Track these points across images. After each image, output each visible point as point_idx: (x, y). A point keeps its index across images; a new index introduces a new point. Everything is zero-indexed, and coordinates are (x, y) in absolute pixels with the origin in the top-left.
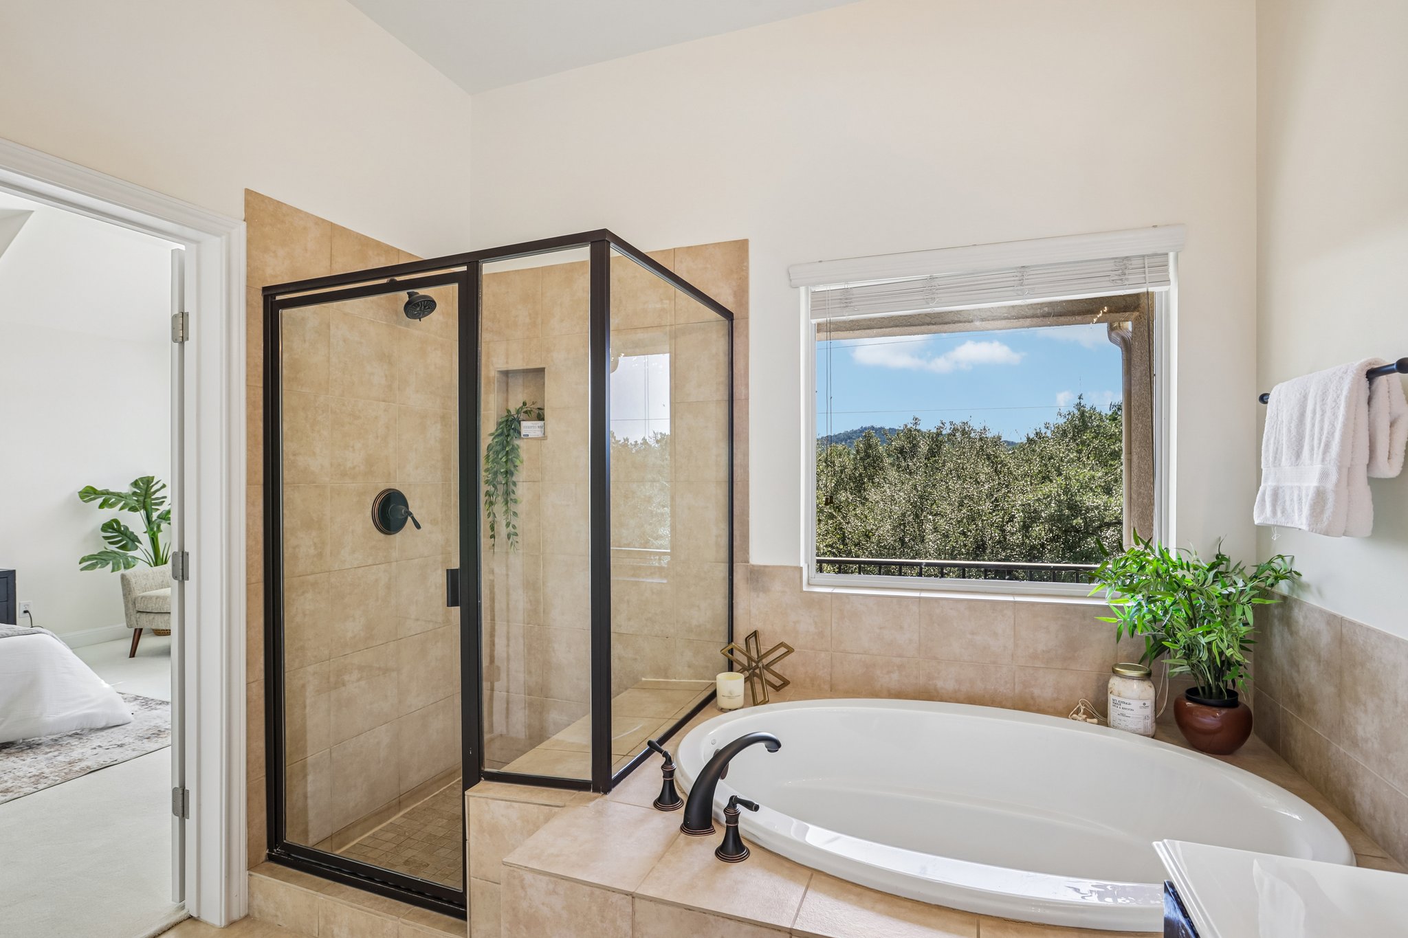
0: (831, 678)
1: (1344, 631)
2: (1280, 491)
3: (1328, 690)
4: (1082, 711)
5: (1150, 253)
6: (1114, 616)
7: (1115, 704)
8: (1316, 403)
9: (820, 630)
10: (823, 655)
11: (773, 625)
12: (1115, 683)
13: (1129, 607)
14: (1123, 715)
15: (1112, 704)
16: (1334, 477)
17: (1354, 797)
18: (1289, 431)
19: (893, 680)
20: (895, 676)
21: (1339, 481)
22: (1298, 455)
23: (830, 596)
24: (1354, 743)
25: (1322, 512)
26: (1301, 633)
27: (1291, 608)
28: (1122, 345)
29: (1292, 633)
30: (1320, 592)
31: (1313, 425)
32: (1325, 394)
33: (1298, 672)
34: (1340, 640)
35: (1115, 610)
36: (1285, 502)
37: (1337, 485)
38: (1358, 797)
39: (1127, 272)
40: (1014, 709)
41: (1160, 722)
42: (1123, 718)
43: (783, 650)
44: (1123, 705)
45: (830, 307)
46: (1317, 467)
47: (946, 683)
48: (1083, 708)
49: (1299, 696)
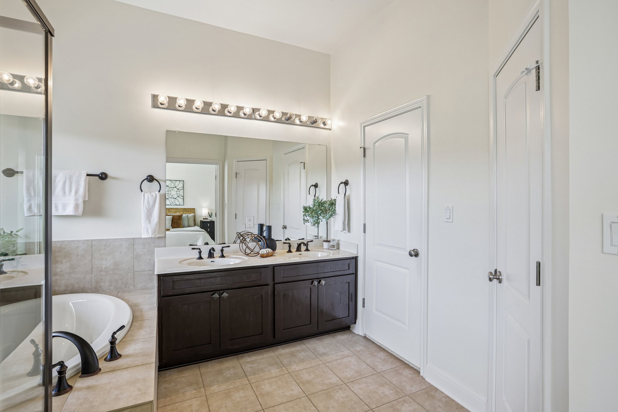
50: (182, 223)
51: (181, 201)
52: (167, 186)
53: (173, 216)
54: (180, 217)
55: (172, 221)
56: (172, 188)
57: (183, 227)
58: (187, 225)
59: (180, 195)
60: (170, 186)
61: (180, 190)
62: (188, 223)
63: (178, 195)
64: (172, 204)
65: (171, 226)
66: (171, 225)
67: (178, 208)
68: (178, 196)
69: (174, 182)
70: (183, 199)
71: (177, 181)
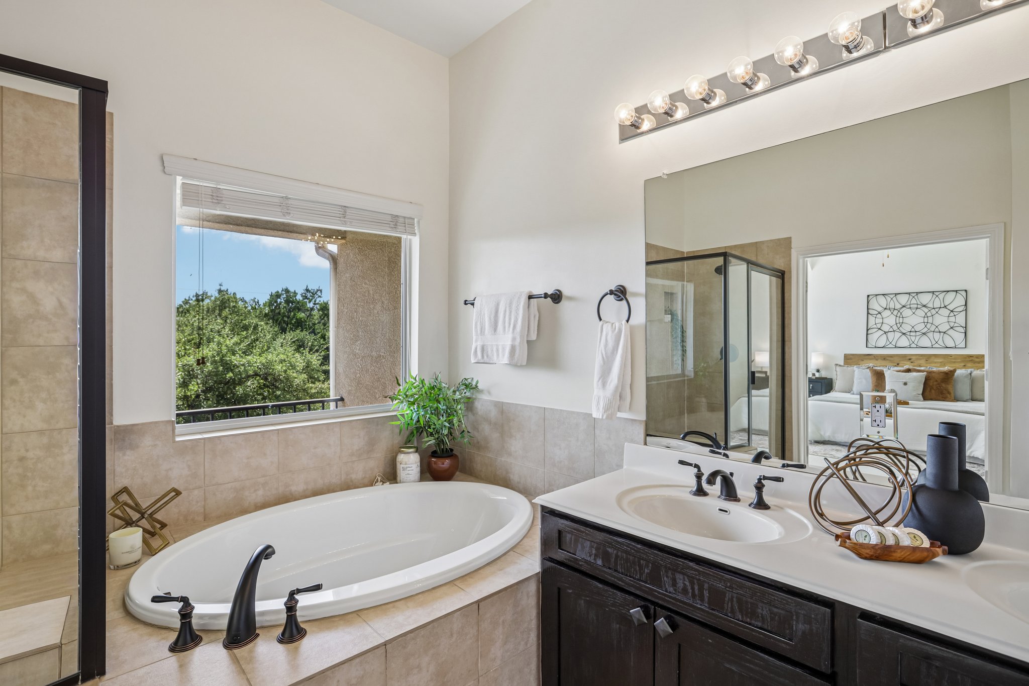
0: (205, 509)
1: (504, 407)
2: (485, 347)
3: (496, 435)
4: (379, 480)
5: (408, 216)
6: (399, 420)
7: (404, 469)
8: (506, 308)
9: (194, 471)
10: (196, 492)
11: (142, 479)
12: (401, 457)
13: (407, 414)
14: (408, 474)
15: (401, 470)
16: (518, 340)
17: (510, 477)
18: (490, 319)
19: (259, 495)
20: (260, 492)
21: (520, 341)
22: (495, 330)
23: (203, 441)
24: (510, 454)
25: (514, 355)
26: (479, 413)
27: (473, 403)
28: (331, 259)
29: (474, 415)
30: (489, 393)
31: (505, 317)
32: (511, 304)
33: (478, 431)
34: (502, 412)
35: (399, 416)
36: (488, 352)
37: (520, 343)
38: (512, 477)
39: (398, 224)
40: (342, 491)
41: (422, 472)
42: (408, 476)
43: (173, 494)
44: (408, 469)
45: (203, 200)
46: (509, 336)
47: (298, 487)
48: (379, 478)
49: (478, 442)
50: (952, 392)
51: (959, 337)
52: (924, 306)
53: (929, 373)
54: (948, 376)
55: (925, 384)
56: (937, 310)
57: (956, 399)
58: (969, 397)
59: (956, 325)
60: (931, 305)
61: (955, 313)
62: (972, 390)
63: (952, 325)
64: (937, 345)
65: (922, 394)
66: (921, 392)
67: (951, 356)
68: (951, 328)
69: (941, 296)
70: (965, 333)
71: (948, 291)
